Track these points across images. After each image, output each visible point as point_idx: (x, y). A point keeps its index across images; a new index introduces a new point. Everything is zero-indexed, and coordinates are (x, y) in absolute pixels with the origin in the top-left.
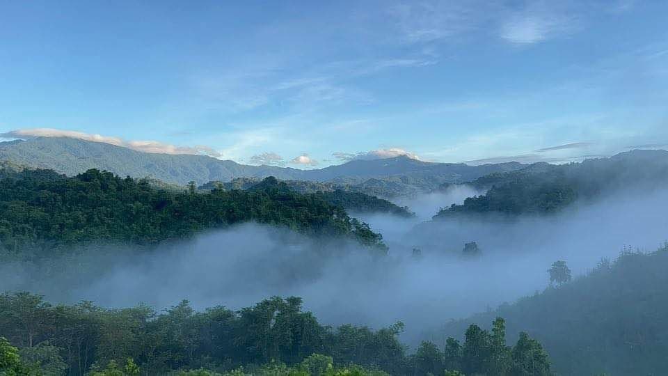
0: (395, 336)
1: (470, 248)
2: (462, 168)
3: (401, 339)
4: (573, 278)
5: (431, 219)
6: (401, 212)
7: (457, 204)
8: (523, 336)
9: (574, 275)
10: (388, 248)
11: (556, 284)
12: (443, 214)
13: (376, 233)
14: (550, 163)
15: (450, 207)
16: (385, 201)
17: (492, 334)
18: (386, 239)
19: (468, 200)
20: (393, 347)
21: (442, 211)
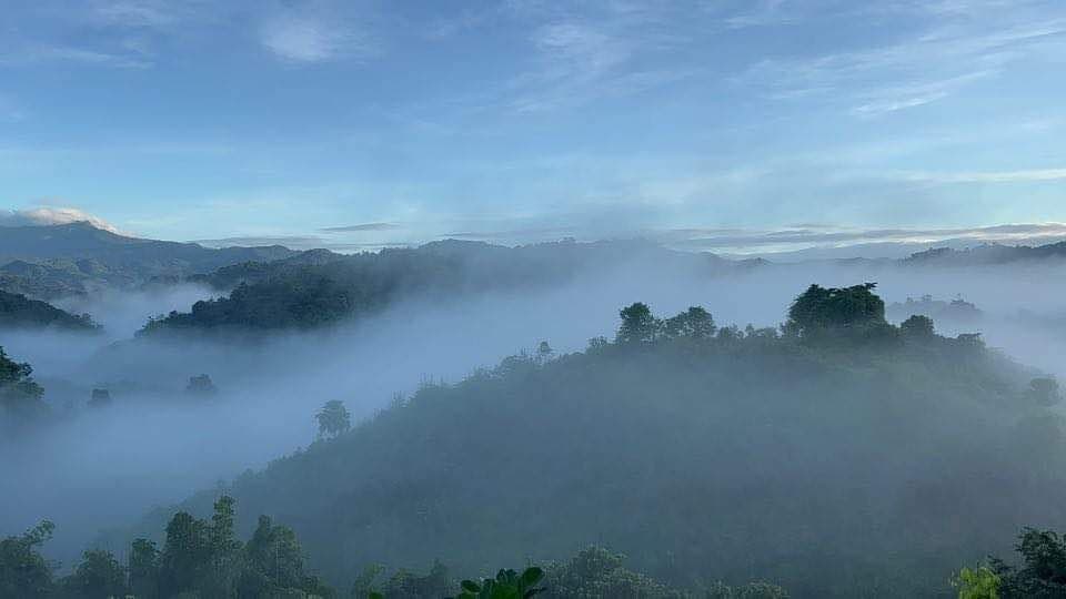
0: (34, 547)
1: (201, 385)
2: (192, 251)
3: (45, 552)
4: (353, 426)
5: (133, 337)
6: (75, 323)
7: (179, 311)
8: (264, 521)
9: (356, 419)
10: (43, 390)
11: (327, 435)
12: (153, 327)
13: (17, 363)
14: (333, 251)
15: (167, 315)
16: (41, 303)
17: (213, 524)
18: (39, 374)
19: (199, 306)
20: (29, 568)
21: (152, 323)
